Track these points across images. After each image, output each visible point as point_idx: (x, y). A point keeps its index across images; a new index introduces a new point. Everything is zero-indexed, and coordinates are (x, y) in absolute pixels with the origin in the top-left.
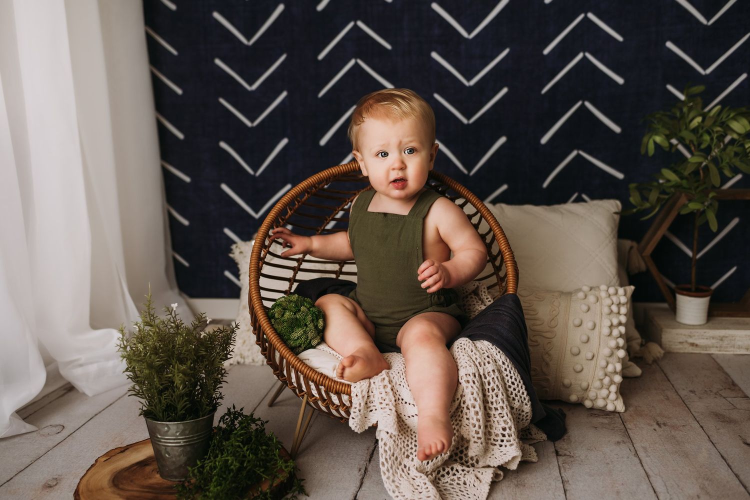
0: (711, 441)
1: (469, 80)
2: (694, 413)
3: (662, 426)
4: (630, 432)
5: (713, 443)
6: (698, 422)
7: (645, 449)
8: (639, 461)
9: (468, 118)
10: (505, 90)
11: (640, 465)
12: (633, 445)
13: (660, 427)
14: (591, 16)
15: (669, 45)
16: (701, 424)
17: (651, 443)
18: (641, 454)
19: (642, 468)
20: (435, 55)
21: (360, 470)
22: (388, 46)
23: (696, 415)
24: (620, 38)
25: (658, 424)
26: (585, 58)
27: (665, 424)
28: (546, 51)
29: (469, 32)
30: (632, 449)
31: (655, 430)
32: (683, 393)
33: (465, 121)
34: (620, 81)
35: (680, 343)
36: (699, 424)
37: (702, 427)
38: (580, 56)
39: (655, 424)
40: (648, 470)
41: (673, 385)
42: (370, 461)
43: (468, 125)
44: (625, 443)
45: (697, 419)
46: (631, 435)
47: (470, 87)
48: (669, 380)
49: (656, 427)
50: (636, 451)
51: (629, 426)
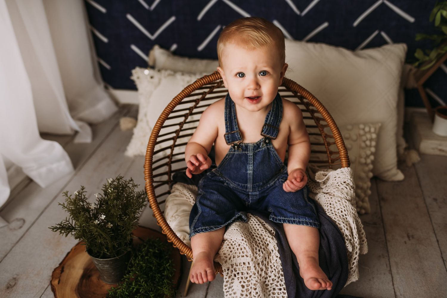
0: (442, 258)
2: (434, 224)
3: (411, 238)
4: (388, 244)
5: (443, 260)
6: (436, 235)
7: (397, 264)
8: (391, 279)
11: (391, 283)
12: (389, 259)
13: (409, 240)
16: (438, 238)
17: (402, 258)
18: (394, 271)
19: (392, 287)
23: (435, 226)
25: (408, 237)
27: (413, 237)
30: (388, 265)
31: (405, 243)
32: (429, 200)
35: (433, 149)
36: (436, 237)
37: (438, 241)
39: (406, 235)
40: (396, 290)
41: (422, 191)
44: (384, 258)
45: (436, 232)
46: (389, 248)
48: (420, 186)
49: (406, 239)
50: (390, 267)
51: (389, 237)
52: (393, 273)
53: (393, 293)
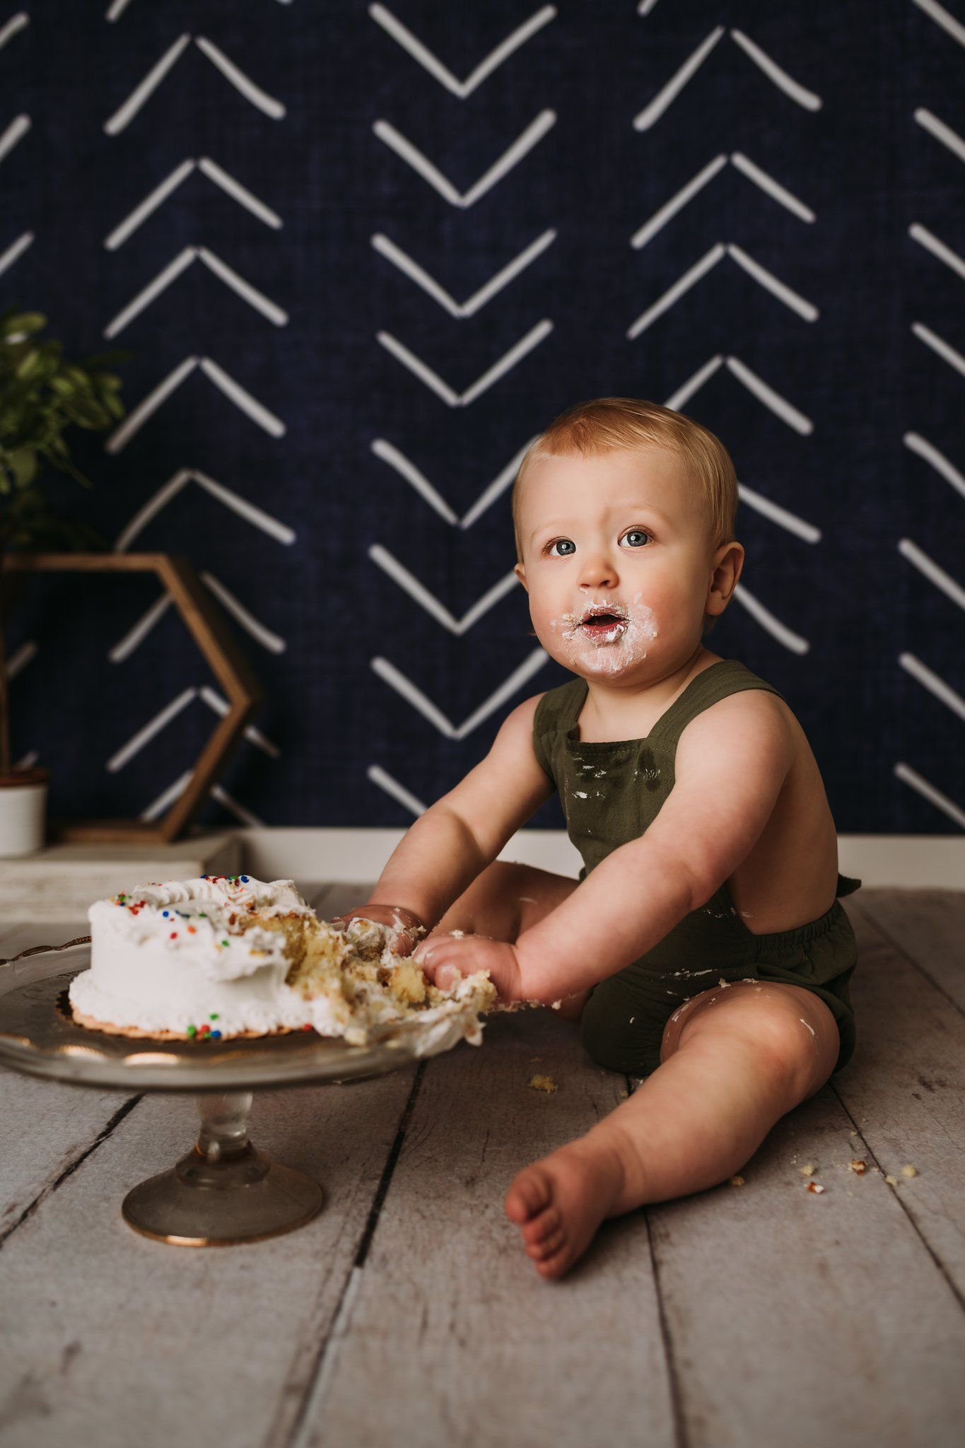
1: (460, 299)
3: (936, 1087)
7: (894, 1144)
9: (459, 389)
10: (543, 329)
13: (930, 1089)
14: (741, 162)
15: (919, 233)
17: (911, 1129)
20: (382, 244)
21: (10, 1210)
22: (272, 220)
24: (806, 215)
25: (924, 1084)
26: (727, 259)
27: (942, 1084)
28: (641, 239)
29: (463, 189)
30: (858, 1144)
31: (917, 1096)
33: (450, 397)
34: (808, 312)
38: (716, 254)
39: (915, 1082)
42: (58, 1182)
43: (459, 410)
44: (836, 1130)
46: (853, 1109)
47: (465, 321)
49: (921, 1090)
50: (869, 1149)
52: (882, 1163)
53: (900, 1209)
